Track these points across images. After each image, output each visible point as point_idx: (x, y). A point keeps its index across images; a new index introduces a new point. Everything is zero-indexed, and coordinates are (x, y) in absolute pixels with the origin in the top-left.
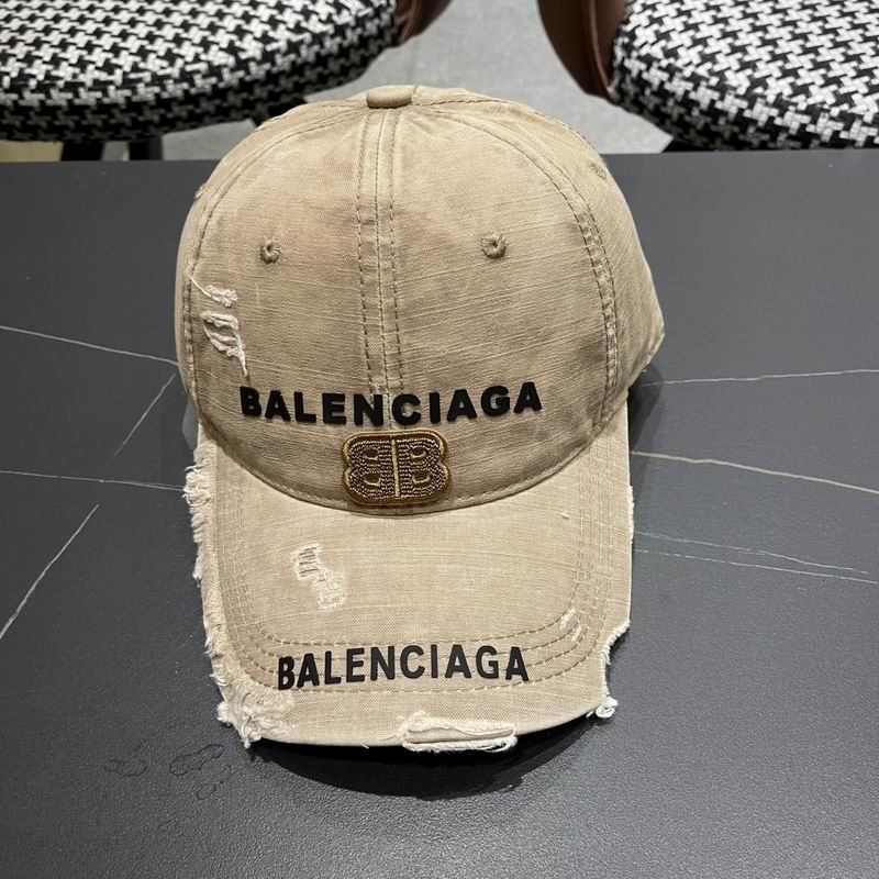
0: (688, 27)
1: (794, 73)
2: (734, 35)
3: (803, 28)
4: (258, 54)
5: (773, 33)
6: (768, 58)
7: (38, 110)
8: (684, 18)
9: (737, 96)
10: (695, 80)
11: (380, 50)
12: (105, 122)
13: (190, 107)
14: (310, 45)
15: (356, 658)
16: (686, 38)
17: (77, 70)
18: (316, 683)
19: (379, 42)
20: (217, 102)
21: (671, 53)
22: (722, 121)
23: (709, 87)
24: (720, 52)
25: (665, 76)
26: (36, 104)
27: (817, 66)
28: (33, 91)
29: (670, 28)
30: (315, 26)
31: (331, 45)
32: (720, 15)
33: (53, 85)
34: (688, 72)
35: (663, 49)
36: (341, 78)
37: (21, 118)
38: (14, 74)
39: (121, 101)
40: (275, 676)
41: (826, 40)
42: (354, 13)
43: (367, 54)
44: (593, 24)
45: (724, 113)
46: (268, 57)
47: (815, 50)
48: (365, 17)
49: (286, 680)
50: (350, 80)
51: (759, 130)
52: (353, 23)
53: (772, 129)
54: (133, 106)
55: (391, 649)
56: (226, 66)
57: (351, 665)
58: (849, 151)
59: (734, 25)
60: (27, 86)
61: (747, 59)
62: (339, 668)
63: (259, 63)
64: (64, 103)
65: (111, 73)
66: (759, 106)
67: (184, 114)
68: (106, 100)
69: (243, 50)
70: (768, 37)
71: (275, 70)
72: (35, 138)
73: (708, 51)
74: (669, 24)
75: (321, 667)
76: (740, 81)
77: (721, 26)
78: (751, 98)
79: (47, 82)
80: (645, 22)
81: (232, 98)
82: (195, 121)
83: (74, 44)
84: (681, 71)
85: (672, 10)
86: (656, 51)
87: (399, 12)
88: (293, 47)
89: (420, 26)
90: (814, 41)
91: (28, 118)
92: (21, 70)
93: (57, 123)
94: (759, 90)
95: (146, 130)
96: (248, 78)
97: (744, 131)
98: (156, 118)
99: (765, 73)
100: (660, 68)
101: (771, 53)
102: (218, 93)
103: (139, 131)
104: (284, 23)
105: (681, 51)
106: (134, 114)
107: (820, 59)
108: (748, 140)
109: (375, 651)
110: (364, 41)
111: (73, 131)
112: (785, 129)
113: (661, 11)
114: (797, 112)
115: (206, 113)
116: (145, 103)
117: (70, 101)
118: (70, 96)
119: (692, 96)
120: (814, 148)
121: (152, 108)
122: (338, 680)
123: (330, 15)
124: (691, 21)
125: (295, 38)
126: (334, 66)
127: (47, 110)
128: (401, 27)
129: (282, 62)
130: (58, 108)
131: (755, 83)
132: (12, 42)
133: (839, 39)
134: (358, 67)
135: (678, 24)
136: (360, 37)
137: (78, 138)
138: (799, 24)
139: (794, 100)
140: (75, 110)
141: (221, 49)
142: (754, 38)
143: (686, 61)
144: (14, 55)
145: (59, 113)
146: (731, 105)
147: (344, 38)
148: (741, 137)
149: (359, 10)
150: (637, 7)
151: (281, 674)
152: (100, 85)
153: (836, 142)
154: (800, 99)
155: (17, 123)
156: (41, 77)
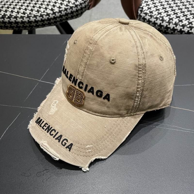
0: (155, 6)
1: (179, 17)
2: (165, 8)
3: (181, 7)
4: (58, 11)
5: (174, 8)
6: (173, 14)
7: (8, 23)
8: (154, 5)
9: (166, 22)
10: (157, 18)
11: (85, 10)
12: (23, 26)
13: (42, 22)
14: (70, 9)
16: (155, 9)
17: (17, 14)
19: (85, 9)
20: (48, 21)
21: (151, 12)
22: (162, 28)
23: (160, 20)
24: (162, 12)
25: (150, 17)
26: (7, 21)
27: (184, 16)
28: (7, 18)
29: (151, 7)
30: (71, 5)
31: (74, 9)
32: (162, 4)
33: (11, 17)
34: (155, 17)
35: (149, 11)
36: (76, 17)
37: (4, 24)
38: (3, 14)
39: (27, 21)
41: (186, 10)
42: (79, 2)
43: (82, 11)
44: (134, 5)
45: (163, 26)
46: (60, 12)
47: (184, 12)
50: (78, 17)
51: (171, 30)
52: (79, 4)
53: (174, 30)
54: (29, 22)
56: (50, 13)
58: (191, 35)
59: (165, 6)
60: (5, 17)
61: (168, 14)
63: (58, 13)
65: (25, 14)
66: (171, 25)
67: (41, 24)
68: (23, 21)
69: (54, 10)
70: (173, 9)
71: (62, 14)
72: (7, 29)
73: (160, 12)
74: (151, 6)
76: (167, 19)
77: (162, 6)
78: (169, 23)
79: (10, 16)
80: (145, 5)
81: (52, 21)
82: (43, 26)
83: (16, 8)
84: (153, 16)
85: (151, 3)
86: (148, 12)
87: (89, 2)
88: (66, 9)
89: (94, 5)
90: (183, 10)
91: (6, 24)
92: (4, 14)
93: (12, 26)
94: (171, 21)
95: (32, 27)
96: (56, 16)
97: (167, 30)
98: (35, 25)
99: (172, 17)
100: (149, 16)
101: (174, 13)
102: (49, 19)
103: (31, 28)
104: (64, 4)
105: (153, 12)
106: (30, 24)
107: (185, 14)
108: (168, 32)
110: (82, 8)
111: (16, 28)
112: (177, 30)
113: (149, 3)
114: (180, 26)
115: (46, 24)
116: (32, 21)
117: (15, 21)
118: (15, 19)
119: (156, 22)
120: (184, 34)
121: (34, 22)
123: (74, 3)
124: (156, 5)
125: (66, 7)
126: (75, 14)
127: (10, 23)
128: (90, 6)
129: (63, 13)
131: (170, 19)
132: (2, 7)
133: (189, 10)
134: (80, 14)
135: (153, 6)
136: (81, 8)
137: (17, 29)
138: (180, 6)
139: (179, 23)
140: (16, 23)
141: (50, 10)
142: (170, 9)
143: (155, 14)
144: (3, 10)
145: (13, 23)
146: (165, 24)
147: (77, 7)
148: (167, 31)
149: (81, 2)
150: (143, 2)
152: (22, 17)
153: (188, 33)
154: (180, 23)
156: (9, 15)
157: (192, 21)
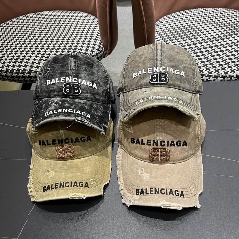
11: (101, 59)
15: (152, 190)
17: (37, 68)
18: (144, 194)
19: (101, 58)
26: (27, 76)
28: (27, 73)
33: (31, 72)
38: (22, 70)
40: (135, 193)
41: (197, 58)
42: (96, 53)
48: (98, 53)
49: (137, 193)
52: (95, 55)
55: (158, 189)
57: (151, 191)
60: (25, 72)
62: (148, 192)
64: (34, 76)
75: (145, 191)
83: (35, 63)
87: (105, 51)
89: (110, 53)
91: (25, 79)
92: (24, 69)
109: (155, 189)
122: (148, 194)
123: (91, 53)
127: (30, 77)
128: (105, 54)
130: (33, 76)
133: (200, 58)
144: (22, 65)
151: (136, 192)
155: (23, 80)
156: (28, 70)
157: (203, 69)
